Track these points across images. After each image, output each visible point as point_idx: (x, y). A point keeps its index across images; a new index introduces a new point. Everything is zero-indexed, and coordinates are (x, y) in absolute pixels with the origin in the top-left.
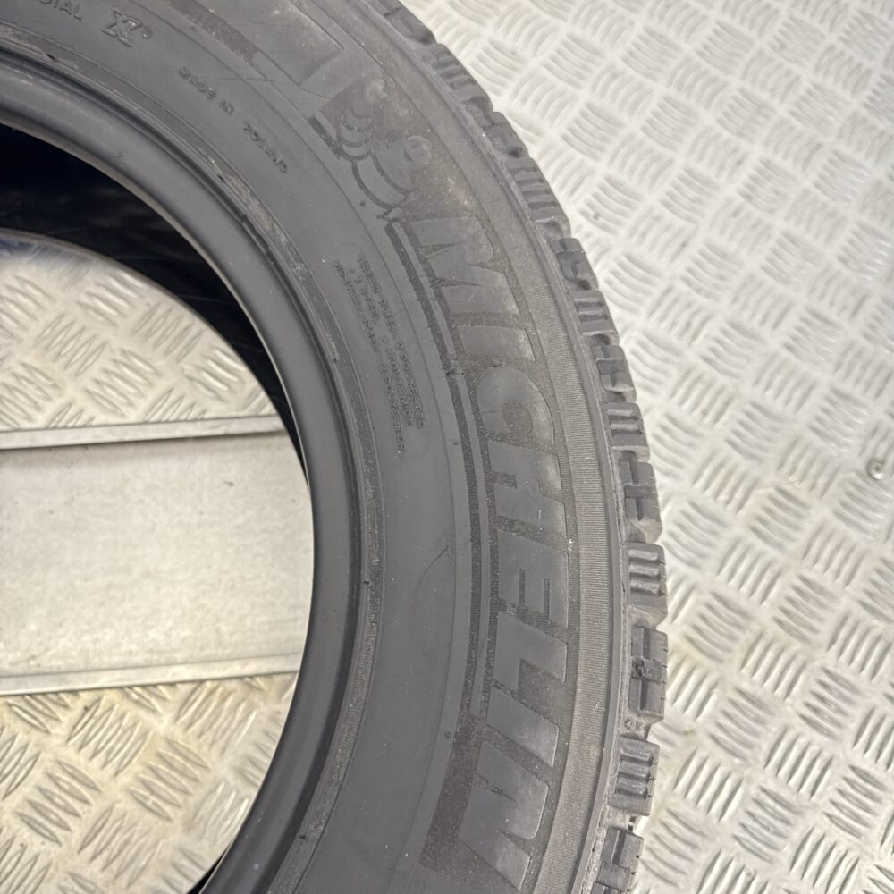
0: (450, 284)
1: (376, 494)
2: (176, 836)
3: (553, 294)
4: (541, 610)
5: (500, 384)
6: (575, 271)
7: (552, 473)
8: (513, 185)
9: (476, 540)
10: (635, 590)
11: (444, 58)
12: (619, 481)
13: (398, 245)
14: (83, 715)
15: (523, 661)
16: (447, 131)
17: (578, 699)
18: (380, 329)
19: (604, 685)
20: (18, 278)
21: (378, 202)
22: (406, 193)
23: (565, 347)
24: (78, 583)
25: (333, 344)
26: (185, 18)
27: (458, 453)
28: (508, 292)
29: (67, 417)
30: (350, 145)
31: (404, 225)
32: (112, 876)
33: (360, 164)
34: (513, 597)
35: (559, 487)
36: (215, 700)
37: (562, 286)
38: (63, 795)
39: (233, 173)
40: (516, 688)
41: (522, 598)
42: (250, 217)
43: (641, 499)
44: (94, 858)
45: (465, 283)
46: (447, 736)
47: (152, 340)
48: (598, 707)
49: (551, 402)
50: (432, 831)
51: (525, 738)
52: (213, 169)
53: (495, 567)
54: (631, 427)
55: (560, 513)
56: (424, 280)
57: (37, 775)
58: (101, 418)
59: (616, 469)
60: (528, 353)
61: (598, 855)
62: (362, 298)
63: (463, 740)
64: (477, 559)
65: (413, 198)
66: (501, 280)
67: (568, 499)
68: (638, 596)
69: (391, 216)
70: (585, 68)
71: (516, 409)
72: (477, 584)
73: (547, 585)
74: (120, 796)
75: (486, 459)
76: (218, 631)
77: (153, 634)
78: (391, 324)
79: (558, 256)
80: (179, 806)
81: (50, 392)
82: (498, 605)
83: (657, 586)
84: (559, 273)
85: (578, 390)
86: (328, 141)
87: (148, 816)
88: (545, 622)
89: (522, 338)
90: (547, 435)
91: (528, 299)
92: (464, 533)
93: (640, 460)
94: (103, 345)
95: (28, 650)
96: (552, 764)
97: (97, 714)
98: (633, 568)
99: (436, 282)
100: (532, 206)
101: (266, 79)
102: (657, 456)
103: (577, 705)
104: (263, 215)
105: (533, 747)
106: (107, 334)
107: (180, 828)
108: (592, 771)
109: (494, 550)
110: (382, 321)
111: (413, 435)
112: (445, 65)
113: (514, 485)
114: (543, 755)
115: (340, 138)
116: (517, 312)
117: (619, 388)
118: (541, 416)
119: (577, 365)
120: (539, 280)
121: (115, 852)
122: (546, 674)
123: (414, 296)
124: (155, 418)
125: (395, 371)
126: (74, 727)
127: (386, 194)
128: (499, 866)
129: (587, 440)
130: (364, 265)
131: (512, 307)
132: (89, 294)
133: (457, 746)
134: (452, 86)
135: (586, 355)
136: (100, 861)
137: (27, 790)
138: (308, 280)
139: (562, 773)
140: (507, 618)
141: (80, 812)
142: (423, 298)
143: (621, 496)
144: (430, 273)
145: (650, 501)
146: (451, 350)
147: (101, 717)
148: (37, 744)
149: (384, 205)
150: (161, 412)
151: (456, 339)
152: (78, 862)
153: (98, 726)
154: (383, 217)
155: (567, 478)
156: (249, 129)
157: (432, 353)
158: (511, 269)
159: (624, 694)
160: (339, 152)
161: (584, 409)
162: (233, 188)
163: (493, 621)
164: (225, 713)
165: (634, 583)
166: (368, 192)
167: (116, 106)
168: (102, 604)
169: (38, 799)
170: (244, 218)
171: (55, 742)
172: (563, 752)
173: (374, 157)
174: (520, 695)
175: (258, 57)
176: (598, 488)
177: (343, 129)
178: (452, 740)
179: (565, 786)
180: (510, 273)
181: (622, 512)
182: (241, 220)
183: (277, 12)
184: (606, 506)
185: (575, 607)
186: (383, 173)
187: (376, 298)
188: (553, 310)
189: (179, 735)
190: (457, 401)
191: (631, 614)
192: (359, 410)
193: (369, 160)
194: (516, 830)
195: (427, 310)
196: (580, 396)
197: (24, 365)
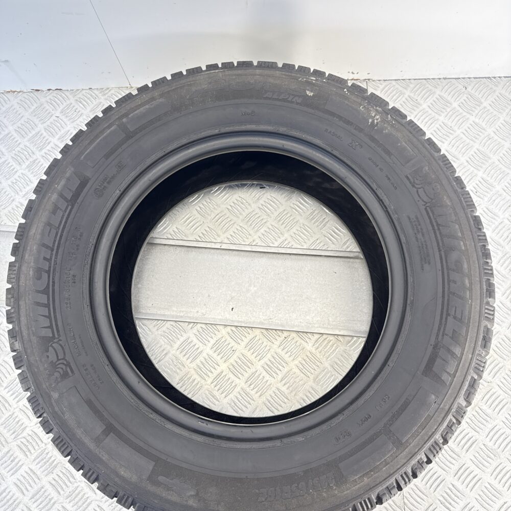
0: (443, 226)
1: (413, 281)
2: (311, 383)
3: (471, 232)
4: (460, 318)
5: (454, 256)
6: (478, 225)
7: (467, 282)
8: (462, 199)
9: (443, 296)
10: (486, 317)
11: (445, 159)
12: (485, 287)
13: (428, 213)
14: (284, 340)
15: (454, 330)
16: (445, 182)
17: (467, 341)
18: (420, 236)
19: (475, 340)
20: (271, 196)
21: (423, 201)
22: (432, 199)
23: (474, 247)
24: (286, 298)
25: (404, 238)
26: (373, 144)
27: (440, 273)
28: (459, 230)
29: (284, 244)
30: (417, 184)
31: (430, 208)
32: (290, 391)
33: (419, 190)
34: (453, 313)
35: (468, 286)
36: (326, 342)
37: (474, 230)
38: (276, 363)
39: (380, 187)
40: (451, 336)
41: (455, 314)
42: (383, 201)
43: (490, 292)
44: (285, 385)
45: (447, 226)
46: (431, 345)
47: (313, 221)
48: (473, 345)
49: (468, 262)
50: (426, 367)
51: (452, 348)
52: (374, 186)
53: (448, 305)
54: (490, 272)
55: (468, 293)
56: (435, 224)
57: (269, 356)
58: (295, 246)
59: (484, 283)
60: (463, 248)
61: (468, 382)
62: (415, 227)
63: (436, 347)
64: (443, 302)
65: (434, 201)
66: (457, 226)
67: (471, 290)
68: (486, 318)
69: (427, 205)
70: (478, 135)
71: (458, 263)
72: (443, 309)
73: (462, 311)
74: (294, 367)
75: (448, 276)
76: (328, 320)
77: (308, 317)
78: (423, 235)
79: (473, 220)
80: (312, 374)
81: (280, 235)
82: (448, 315)
83: (492, 317)
84: (473, 226)
85: (476, 260)
86: (410, 183)
87: (302, 375)
88: (461, 320)
89: (462, 243)
90: (467, 271)
91: (465, 233)
92: (440, 294)
93: (491, 282)
94: (297, 222)
95: (269, 316)
96: (459, 356)
97: (289, 340)
98: (486, 311)
99: (438, 225)
100: (467, 205)
101: (394, 163)
102: (496, 281)
103: (467, 343)
104: (387, 200)
105: (454, 351)
106: (298, 218)
107: (312, 381)
108: (469, 360)
109: (448, 300)
110: (420, 234)
111: (426, 267)
112: (445, 161)
113: (456, 284)
114: (457, 353)
115: (414, 182)
116: (461, 236)
117: (487, 261)
118: (465, 266)
119: (476, 253)
120: (468, 227)
121: (291, 384)
122: (460, 334)
123: (431, 228)
124: (312, 248)
125: (423, 248)
126: (281, 343)
127: (426, 199)
128: (443, 378)
129: (477, 274)
130: (417, 218)
131: (460, 234)
132: (293, 204)
133: (434, 348)
134: (446, 168)
135: (479, 250)
136: (287, 386)
137: (266, 360)
138: (399, 219)
139: (461, 359)
140: (450, 319)
141: (281, 370)
142: (434, 229)
143: (485, 291)
144: (437, 222)
145: (493, 293)
146: (441, 244)
147: (289, 341)
148: (270, 346)
149: (425, 202)
150: (314, 246)
151: (443, 241)
152: (280, 385)
153: (289, 344)
154: (424, 205)
155: (471, 284)
156: (387, 176)
157: (435, 244)
158: (460, 223)
159: (480, 343)
160: (413, 186)
161: (477, 265)
162: (379, 192)
163: (446, 319)
164: (329, 347)
165: (486, 315)
166: (420, 198)
167: (347, 165)
168: (293, 306)
169: (269, 363)
170: (381, 200)
171: (275, 347)
172: (462, 354)
173: (424, 188)
174: (452, 338)
175: (392, 157)
176: (479, 288)
177: (415, 180)
178: (432, 346)
179: (462, 362)
180: (460, 225)
181: (485, 295)
182: (380, 201)
183: (399, 144)
184: (481, 293)
185: (469, 319)
186: (425, 193)
187: (419, 227)
188: (471, 236)
189: (313, 351)
190: (441, 259)
191: (485, 323)
192: (410, 258)
193: (422, 189)
194: (448, 370)
195: (435, 233)
196: (476, 262)
197: (272, 225)
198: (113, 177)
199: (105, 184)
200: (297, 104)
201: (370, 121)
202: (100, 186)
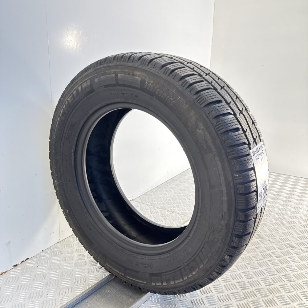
26: (62, 176)
33: (59, 148)
41: (73, 100)
50: (93, 92)
69: (60, 141)
128: (90, 84)
166: (61, 145)
194: (86, 85)
198: (143, 264)
199: (147, 265)
200: (73, 213)
201: (58, 183)
202: (149, 267)
